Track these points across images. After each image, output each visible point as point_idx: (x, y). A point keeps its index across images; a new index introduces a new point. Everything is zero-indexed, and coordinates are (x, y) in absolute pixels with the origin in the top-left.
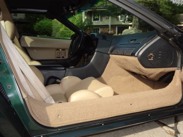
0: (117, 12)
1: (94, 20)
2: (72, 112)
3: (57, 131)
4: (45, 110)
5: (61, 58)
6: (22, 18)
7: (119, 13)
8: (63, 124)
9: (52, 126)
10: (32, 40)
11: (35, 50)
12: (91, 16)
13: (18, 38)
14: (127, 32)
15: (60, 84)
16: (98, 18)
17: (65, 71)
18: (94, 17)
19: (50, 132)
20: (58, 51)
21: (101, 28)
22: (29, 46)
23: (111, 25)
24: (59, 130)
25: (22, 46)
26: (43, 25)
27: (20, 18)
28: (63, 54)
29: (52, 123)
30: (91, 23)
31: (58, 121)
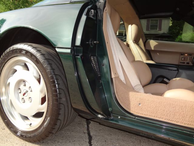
2: (156, 105)
3: (135, 118)
4: (128, 95)
5: (185, 64)
6: (165, 32)
8: (142, 114)
9: (131, 112)
10: (157, 44)
11: (158, 54)
13: (144, 41)
15: (168, 84)
17: (177, 72)
19: (127, 117)
20: (182, 56)
22: (153, 49)
24: (137, 119)
25: (147, 49)
26: (185, 38)
27: (163, 32)
28: (188, 60)
29: (131, 109)
31: (138, 109)
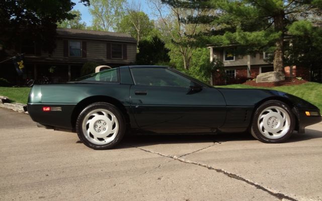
0: (253, 49)
1: (227, 59)
7: (256, 51)
12: (222, 54)
14: (263, 76)
16: (232, 56)
18: (226, 56)
21: (237, 70)
23: (251, 66)
30: (221, 63)
